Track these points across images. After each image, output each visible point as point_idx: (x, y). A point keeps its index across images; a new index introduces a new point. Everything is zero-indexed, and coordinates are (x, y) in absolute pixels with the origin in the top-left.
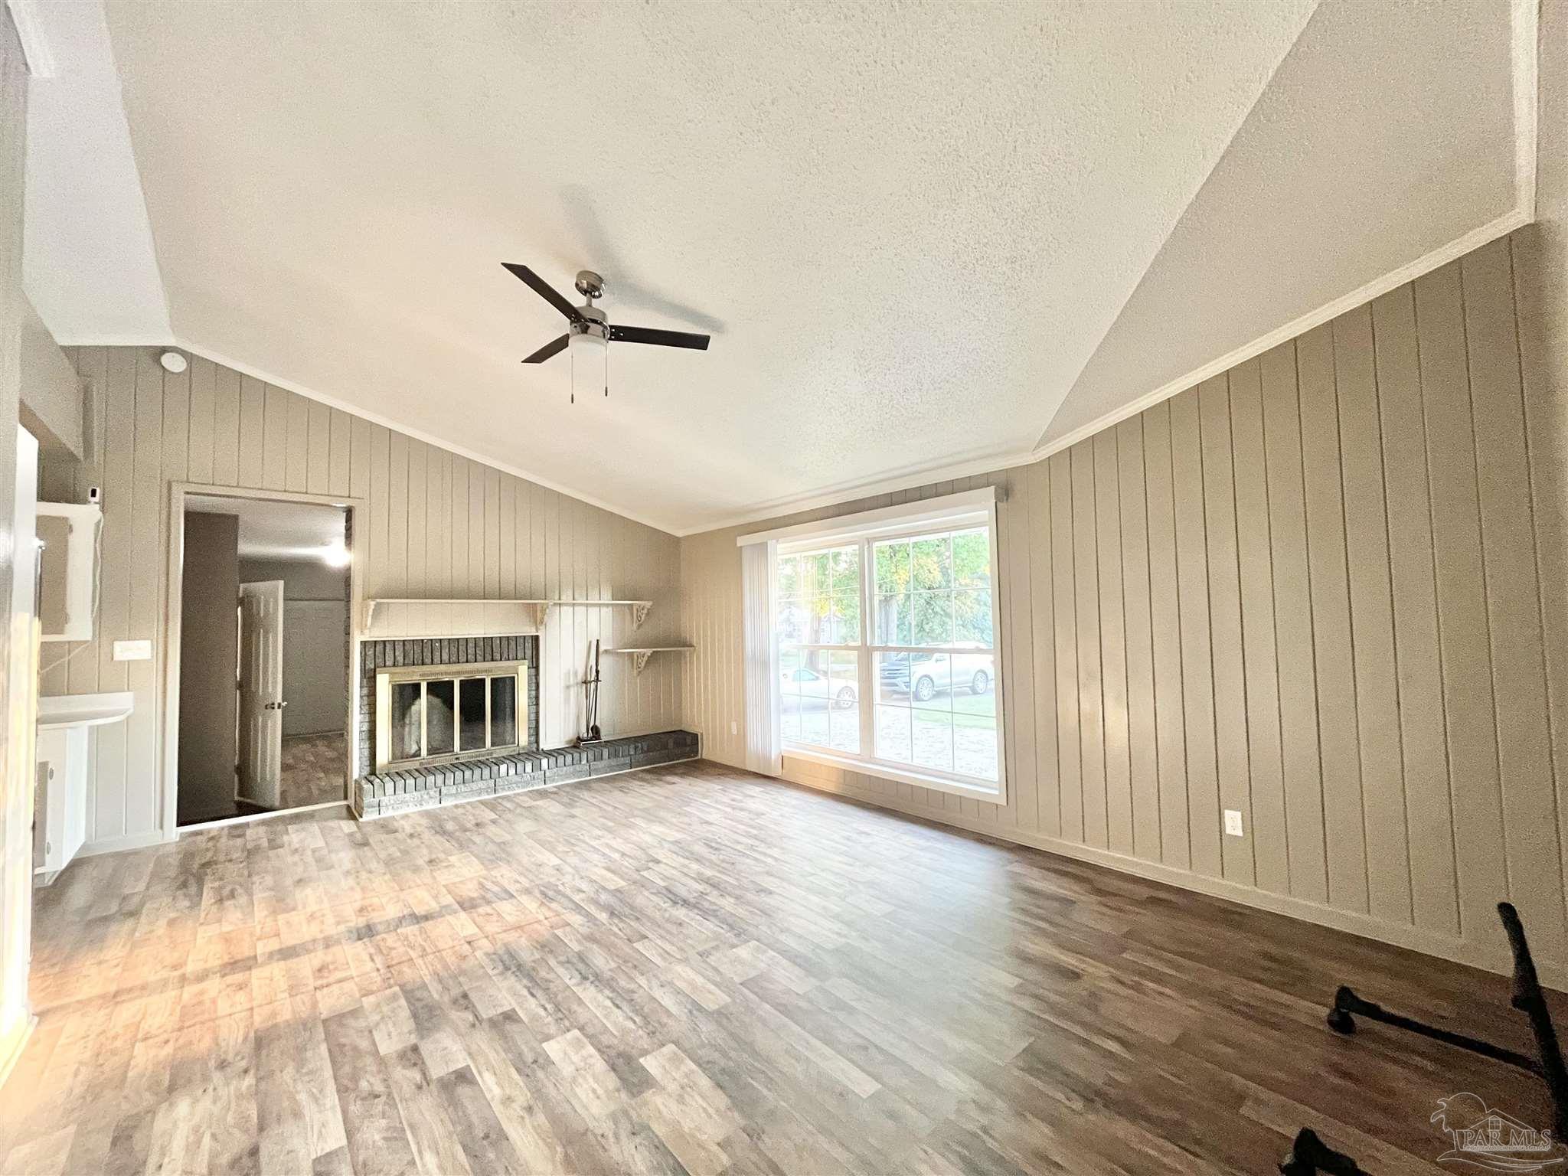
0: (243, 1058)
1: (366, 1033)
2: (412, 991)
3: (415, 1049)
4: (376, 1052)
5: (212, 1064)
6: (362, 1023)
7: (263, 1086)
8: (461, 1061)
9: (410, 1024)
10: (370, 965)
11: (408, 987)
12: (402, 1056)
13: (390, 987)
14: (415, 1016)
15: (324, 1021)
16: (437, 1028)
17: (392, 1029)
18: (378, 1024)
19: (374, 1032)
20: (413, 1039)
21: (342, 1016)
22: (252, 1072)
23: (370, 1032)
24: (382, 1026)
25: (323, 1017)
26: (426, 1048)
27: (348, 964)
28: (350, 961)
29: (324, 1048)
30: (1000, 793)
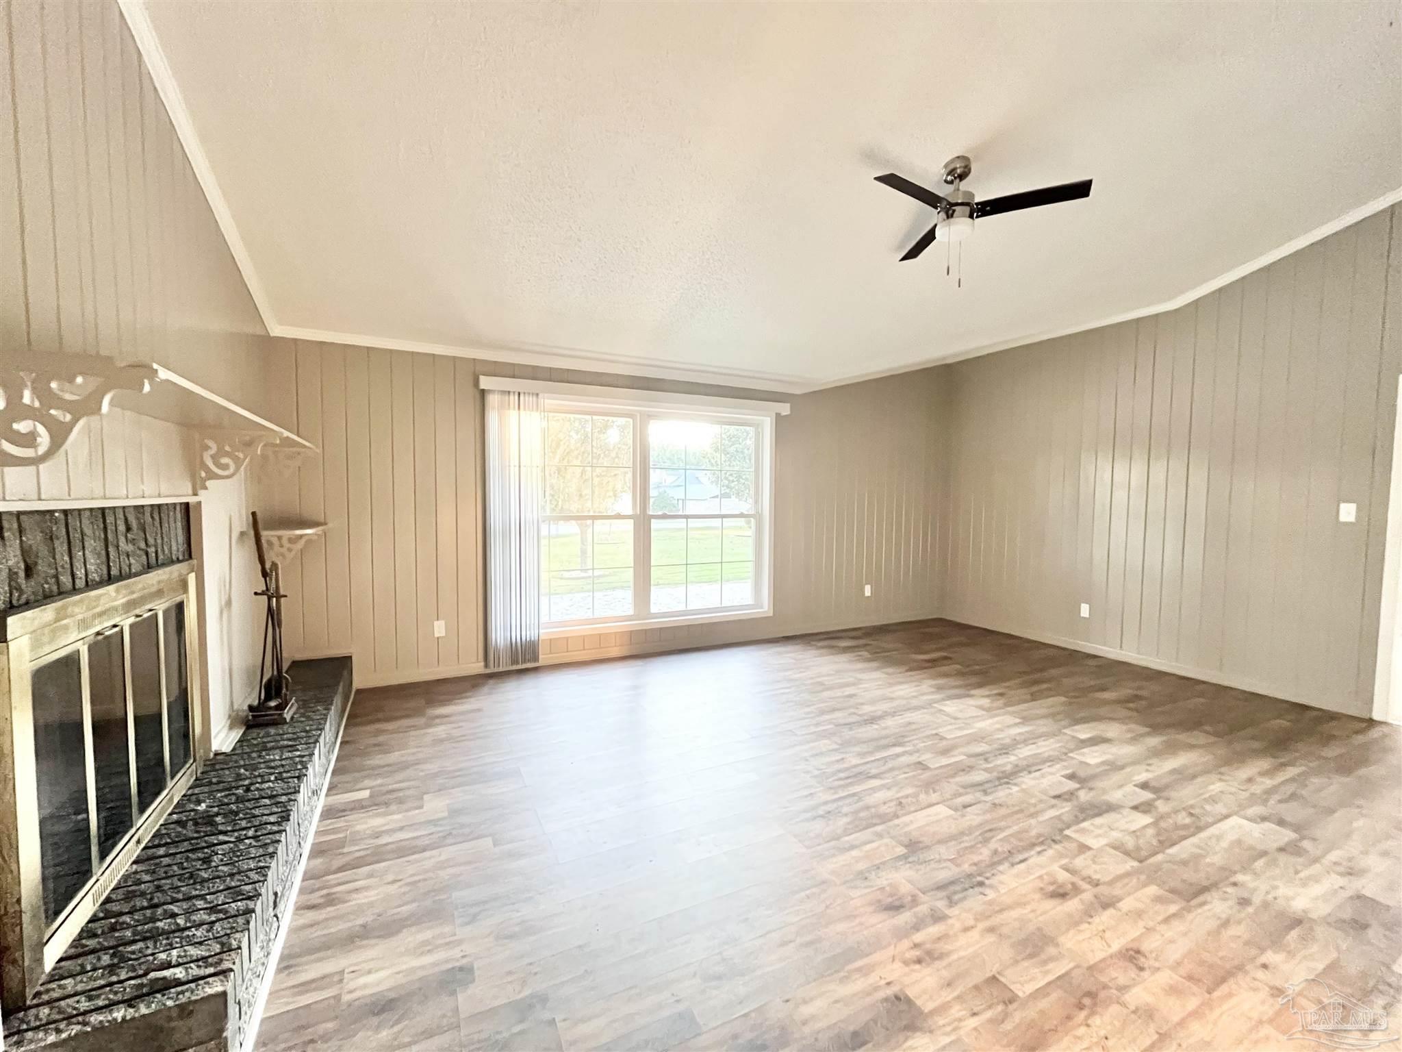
0: (1225, 892)
2: (1066, 823)
3: (1135, 807)
4: (1155, 823)
5: (1250, 910)
6: (1128, 839)
7: (1237, 867)
8: (1130, 789)
9: (1109, 815)
10: (1034, 859)
11: (1061, 826)
12: (1147, 811)
13: (1067, 836)
14: (1100, 814)
15: (1141, 860)
16: (1105, 803)
17: (1121, 822)
18: (1122, 830)
19: (1134, 829)
20: (1126, 810)
21: (1126, 853)
22: (1233, 879)
23: (1134, 832)
24: (1122, 828)
25: (1135, 864)
26: (1129, 804)
27: (1041, 877)
28: (1036, 876)
29: (1170, 851)
30: (766, 608)
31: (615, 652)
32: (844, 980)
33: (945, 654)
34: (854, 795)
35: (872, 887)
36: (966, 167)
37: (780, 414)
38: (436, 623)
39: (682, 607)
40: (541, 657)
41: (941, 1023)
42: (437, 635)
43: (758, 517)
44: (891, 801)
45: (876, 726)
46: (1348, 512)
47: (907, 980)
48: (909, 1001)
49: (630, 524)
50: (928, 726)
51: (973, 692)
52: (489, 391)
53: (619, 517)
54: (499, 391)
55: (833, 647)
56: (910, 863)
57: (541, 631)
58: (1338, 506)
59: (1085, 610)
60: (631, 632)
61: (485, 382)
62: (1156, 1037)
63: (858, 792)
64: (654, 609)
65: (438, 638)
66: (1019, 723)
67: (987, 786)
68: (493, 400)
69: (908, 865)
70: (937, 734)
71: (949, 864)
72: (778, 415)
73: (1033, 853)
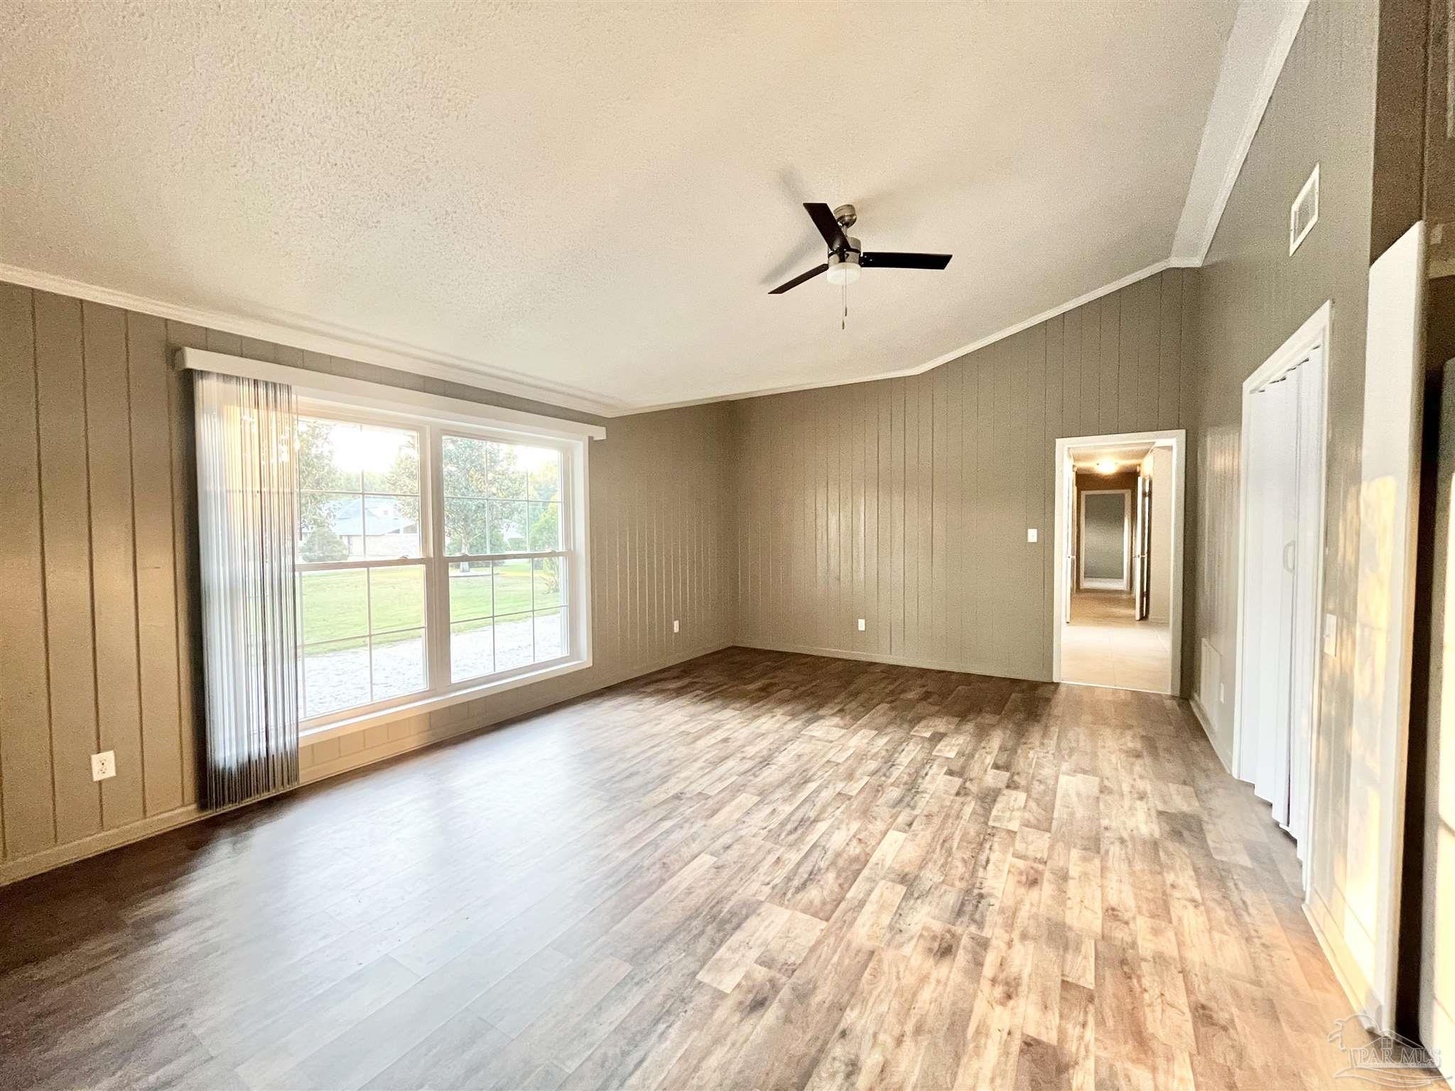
1: (1028, 808)
2: (983, 816)
3: (1008, 787)
4: (1029, 796)
5: (1130, 845)
6: (1027, 815)
8: (991, 772)
9: (1000, 799)
10: (993, 857)
11: (982, 819)
12: (1016, 787)
13: (994, 827)
14: (994, 801)
15: (1048, 830)
16: (989, 789)
17: (1012, 802)
18: (1018, 809)
19: (1023, 806)
20: (1005, 791)
21: (1037, 828)
23: (1025, 807)
24: (1016, 807)
25: (1048, 835)
26: (1002, 785)
27: (1009, 872)
28: (1006, 872)
29: (1056, 815)
30: (585, 659)
31: (412, 743)
32: (978, 1051)
33: (767, 681)
34: (814, 846)
35: (912, 938)
36: (852, 216)
37: (592, 438)
38: (95, 758)
39: (489, 671)
40: (301, 773)
41: (1074, 1049)
42: (97, 777)
43: (570, 555)
44: (850, 840)
45: (774, 767)
46: (1032, 535)
47: (1018, 1021)
48: (1038, 1042)
49: (420, 570)
50: (816, 755)
51: (821, 712)
52: (203, 374)
53: (404, 561)
54: (218, 374)
55: (663, 691)
56: (918, 898)
57: (301, 734)
58: (1027, 531)
59: (862, 625)
60: (430, 713)
61: (194, 359)
62: (1181, 975)
63: (815, 843)
64: (455, 678)
65: (100, 782)
66: (877, 735)
67: (908, 799)
68: (206, 390)
69: (919, 901)
70: (828, 762)
71: (944, 887)
72: (591, 438)
73: (987, 851)
